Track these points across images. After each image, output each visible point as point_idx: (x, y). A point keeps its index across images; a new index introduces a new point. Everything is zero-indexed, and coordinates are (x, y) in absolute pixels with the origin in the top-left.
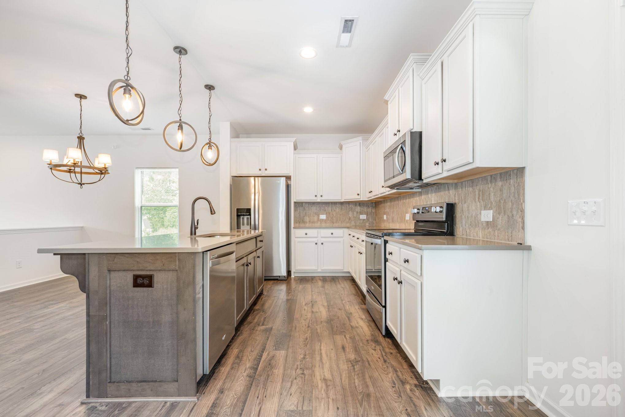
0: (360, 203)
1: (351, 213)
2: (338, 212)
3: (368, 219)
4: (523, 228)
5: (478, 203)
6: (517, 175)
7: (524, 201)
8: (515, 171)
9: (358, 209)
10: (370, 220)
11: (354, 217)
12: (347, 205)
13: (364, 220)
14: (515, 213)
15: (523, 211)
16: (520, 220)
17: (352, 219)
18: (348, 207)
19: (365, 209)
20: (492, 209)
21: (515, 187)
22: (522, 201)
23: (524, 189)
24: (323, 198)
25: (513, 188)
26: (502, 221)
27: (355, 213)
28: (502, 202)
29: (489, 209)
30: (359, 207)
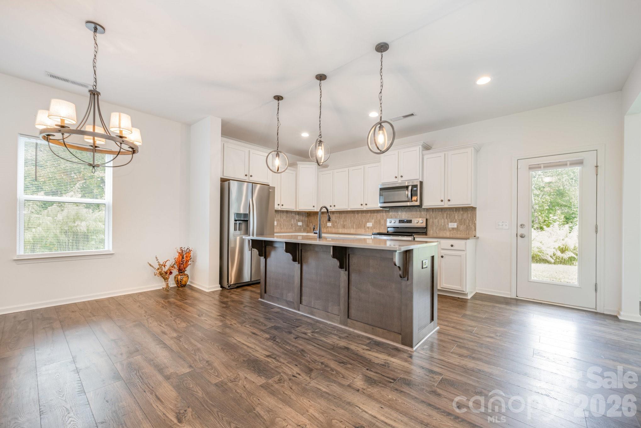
0: (299, 213)
1: (292, 220)
2: (285, 219)
3: (303, 225)
4: (475, 230)
5: (446, 220)
6: (472, 210)
7: (476, 220)
8: (471, 209)
9: (297, 217)
10: (304, 226)
11: (294, 224)
12: (290, 214)
13: (300, 226)
14: (470, 224)
15: (475, 224)
16: (474, 227)
17: (293, 225)
18: (291, 216)
19: (301, 218)
20: (456, 222)
21: (471, 215)
22: (474, 220)
23: (476, 216)
24: (284, 207)
25: (470, 215)
26: (462, 227)
27: (295, 221)
28: (463, 220)
29: (454, 222)
30: (297, 216)
